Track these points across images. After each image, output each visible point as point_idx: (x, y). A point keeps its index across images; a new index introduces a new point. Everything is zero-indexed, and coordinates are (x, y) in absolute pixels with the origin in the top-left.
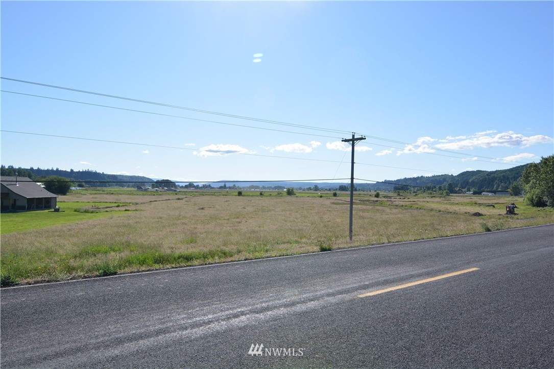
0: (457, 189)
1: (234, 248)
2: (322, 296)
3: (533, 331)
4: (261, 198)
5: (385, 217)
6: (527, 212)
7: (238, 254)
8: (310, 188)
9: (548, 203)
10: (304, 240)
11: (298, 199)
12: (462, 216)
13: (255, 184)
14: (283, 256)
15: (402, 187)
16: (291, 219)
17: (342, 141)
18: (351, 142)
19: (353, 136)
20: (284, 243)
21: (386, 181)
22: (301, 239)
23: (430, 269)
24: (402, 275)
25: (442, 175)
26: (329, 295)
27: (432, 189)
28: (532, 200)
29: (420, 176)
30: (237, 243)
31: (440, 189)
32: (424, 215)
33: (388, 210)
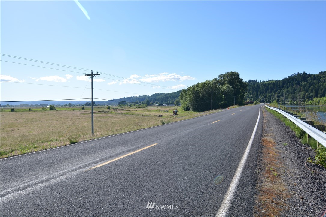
0: (151, 103)
1: (8, 149)
2: (69, 172)
3: (178, 171)
4: (29, 113)
5: (113, 120)
6: (182, 113)
7: (11, 153)
8: (66, 105)
9: (191, 109)
10: (62, 138)
11: (58, 112)
12: (153, 117)
13: (25, 103)
14: (44, 150)
15: (122, 103)
16: (53, 125)
17: (85, 75)
18: (91, 76)
19: (92, 72)
20: (47, 141)
21: (113, 99)
22: (60, 137)
23: (134, 147)
24: (118, 152)
25: (143, 96)
26: (73, 170)
27: (139, 103)
28: (184, 108)
29: (132, 96)
30: (11, 145)
31: (143, 103)
32: (134, 118)
33: (115, 116)
